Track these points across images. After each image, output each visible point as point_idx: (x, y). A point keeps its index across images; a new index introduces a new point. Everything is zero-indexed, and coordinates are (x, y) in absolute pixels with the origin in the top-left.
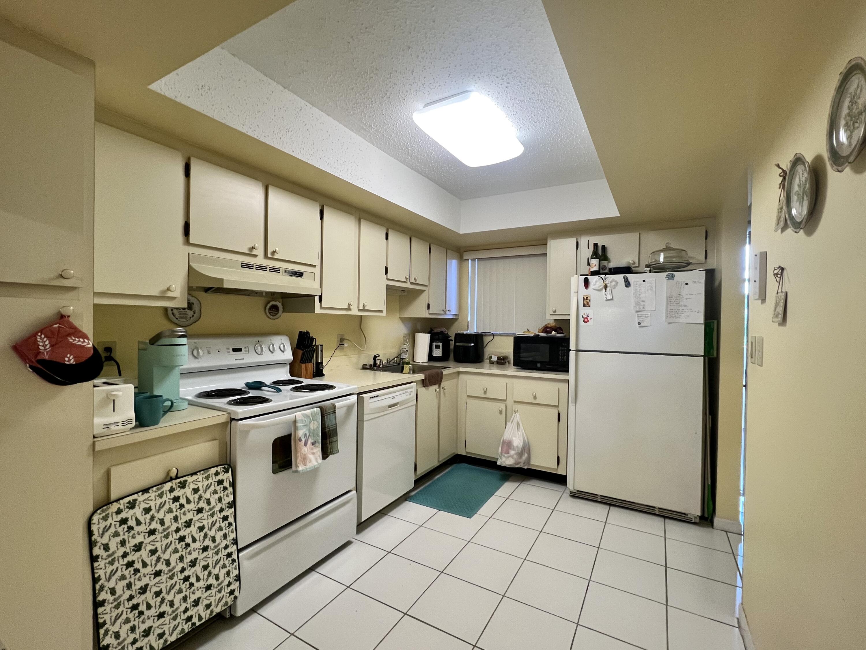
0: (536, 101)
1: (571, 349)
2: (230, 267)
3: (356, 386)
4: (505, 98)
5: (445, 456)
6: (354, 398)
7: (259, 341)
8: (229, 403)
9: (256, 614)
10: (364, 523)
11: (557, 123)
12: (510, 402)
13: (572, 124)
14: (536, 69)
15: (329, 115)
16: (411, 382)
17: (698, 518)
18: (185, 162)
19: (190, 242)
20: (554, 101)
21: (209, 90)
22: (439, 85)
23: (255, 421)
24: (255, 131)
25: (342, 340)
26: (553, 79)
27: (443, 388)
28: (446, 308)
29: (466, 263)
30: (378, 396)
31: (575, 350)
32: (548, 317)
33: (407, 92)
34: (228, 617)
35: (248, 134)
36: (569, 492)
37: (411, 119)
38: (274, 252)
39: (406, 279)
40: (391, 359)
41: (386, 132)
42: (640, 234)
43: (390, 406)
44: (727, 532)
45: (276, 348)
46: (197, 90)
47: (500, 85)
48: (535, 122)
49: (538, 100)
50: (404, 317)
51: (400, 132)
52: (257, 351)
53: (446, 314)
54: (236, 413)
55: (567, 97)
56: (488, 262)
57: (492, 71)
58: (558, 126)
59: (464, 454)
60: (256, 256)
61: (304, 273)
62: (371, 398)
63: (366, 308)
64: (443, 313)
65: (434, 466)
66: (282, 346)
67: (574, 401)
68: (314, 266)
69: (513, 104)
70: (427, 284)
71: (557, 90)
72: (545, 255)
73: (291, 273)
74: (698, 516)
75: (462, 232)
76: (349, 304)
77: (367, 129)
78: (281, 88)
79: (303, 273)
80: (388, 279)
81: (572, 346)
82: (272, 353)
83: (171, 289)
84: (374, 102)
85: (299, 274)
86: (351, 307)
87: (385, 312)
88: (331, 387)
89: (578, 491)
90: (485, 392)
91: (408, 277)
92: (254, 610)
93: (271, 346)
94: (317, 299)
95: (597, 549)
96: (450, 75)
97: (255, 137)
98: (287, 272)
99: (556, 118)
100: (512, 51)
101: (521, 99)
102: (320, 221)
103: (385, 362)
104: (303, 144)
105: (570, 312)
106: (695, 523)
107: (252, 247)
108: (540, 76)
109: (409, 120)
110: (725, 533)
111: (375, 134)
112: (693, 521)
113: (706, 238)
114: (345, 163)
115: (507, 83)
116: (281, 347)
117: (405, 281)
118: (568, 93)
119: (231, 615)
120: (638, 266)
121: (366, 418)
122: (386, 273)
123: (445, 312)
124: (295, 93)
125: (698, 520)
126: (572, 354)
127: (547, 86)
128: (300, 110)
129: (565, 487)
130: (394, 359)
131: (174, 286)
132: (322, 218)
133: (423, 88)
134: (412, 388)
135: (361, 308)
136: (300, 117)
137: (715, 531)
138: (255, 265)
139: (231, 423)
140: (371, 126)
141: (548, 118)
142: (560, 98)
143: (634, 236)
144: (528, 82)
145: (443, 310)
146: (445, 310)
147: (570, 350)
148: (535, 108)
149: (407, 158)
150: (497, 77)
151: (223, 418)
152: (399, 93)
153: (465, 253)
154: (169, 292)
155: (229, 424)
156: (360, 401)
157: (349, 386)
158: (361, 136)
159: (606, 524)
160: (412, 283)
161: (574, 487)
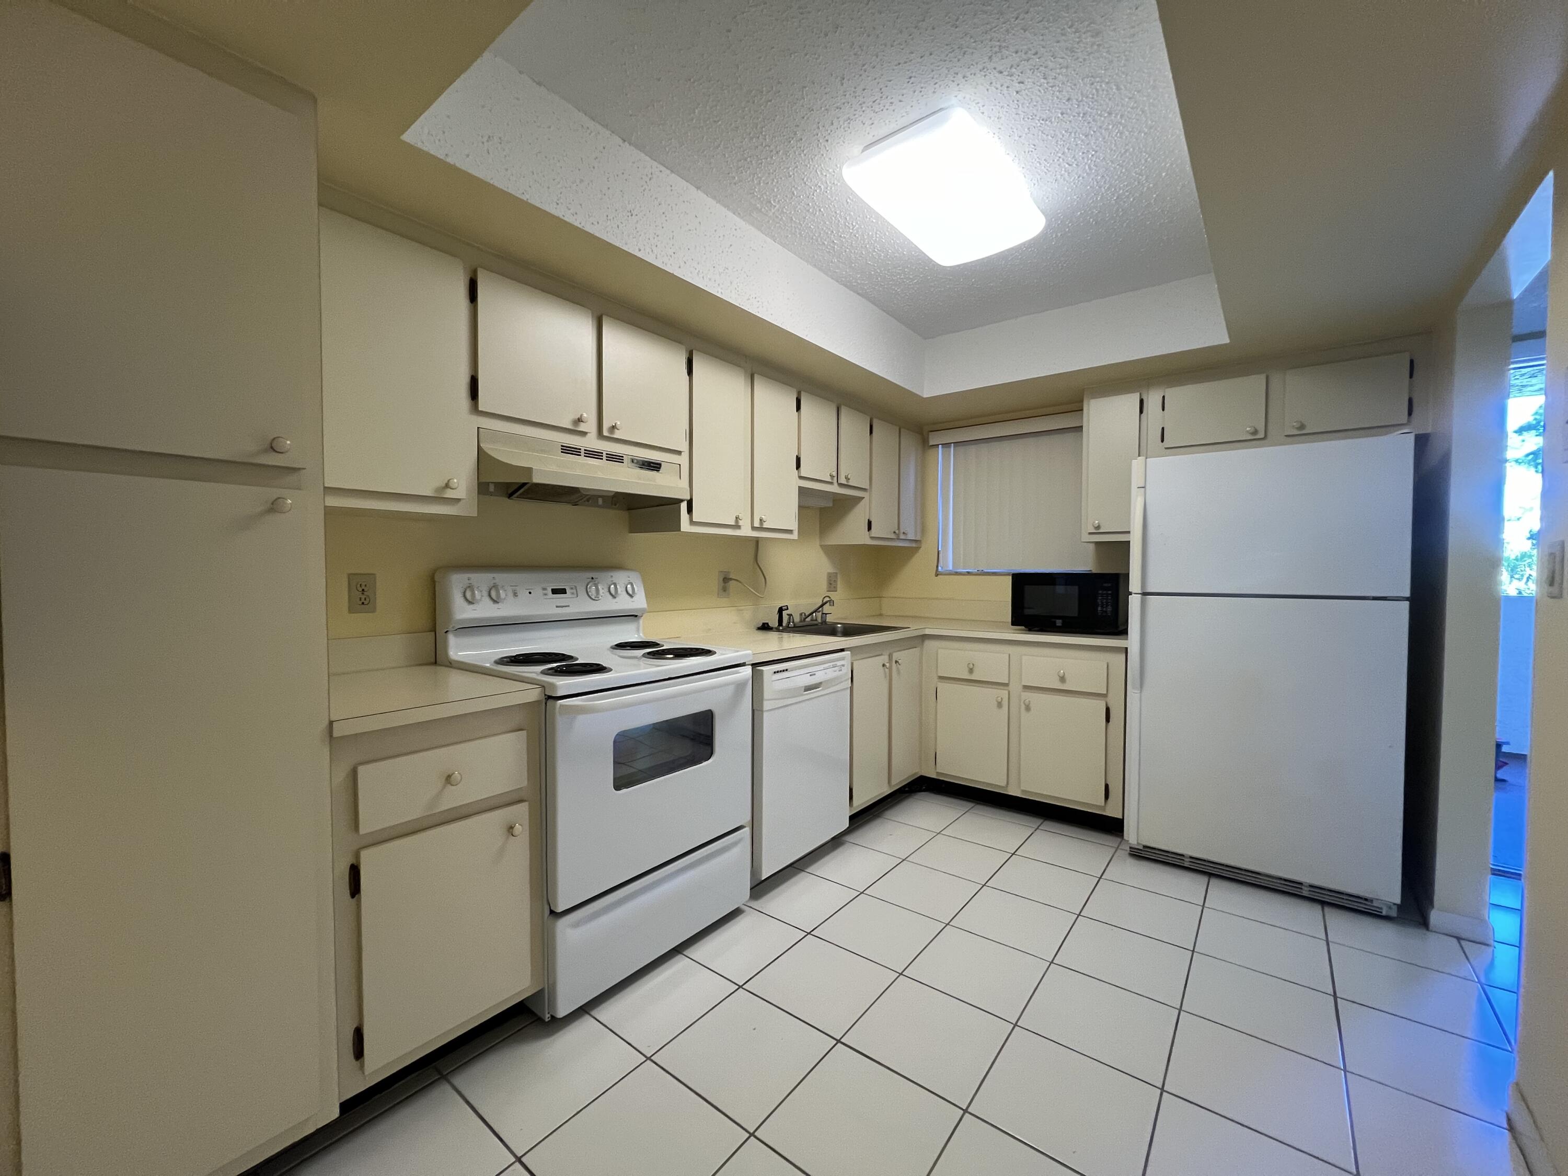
0: (1074, 116)
1: (1133, 592)
2: (543, 451)
3: (749, 652)
4: (1014, 115)
5: (901, 778)
6: (747, 671)
7: (592, 578)
8: (543, 672)
9: (587, 1017)
10: (765, 883)
11: (1112, 162)
12: (1015, 687)
13: (1143, 161)
14: (1078, 43)
15: (698, 188)
16: (842, 650)
17: (1395, 908)
18: (469, 279)
19: (480, 409)
20: (1110, 114)
21: (501, 143)
22: (891, 103)
23: (582, 700)
24: (576, 214)
25: (726, 580)
26: (1111, 62)
27: (896, 662)
28: (899, 529)
29: (931, 452)
30: (787, 670)
31: (1140, 592)
32: (1086, 538)
33: (832, 124)
34: (547, 1020)
35: (565, 219)
36: (1128, 849)
37: (839, 181)
38: (613, 428)
39: (832, 476)
40: (807, 614)
41: (795, 211)
42: (1267, 378)
43: (808, 688)
44: (1459, 939)
45: (621, 589)
46: (481, 144)
47: (1004, 88)
48: (1069, 165)
49: (1079, 114)
50: (829, 543)
51: (820, 210)
52: (590, 594)
53: (898, 539)
54: (553, 686)
55: (1135, 102)
56: (973, 449)
57: (990, 57)
58: (1115, 168)
59: (934, 776)
60: (584, 434)
61: (663, 464)
62: (775, 673)
63: (765, 525)
64: (893, 536)
65: (882, 793)
66: (629, 586)
67: (1138, 685)
68: (679, 453)
69: (1029, 129)
70: (867, 487)
71: (1118, 89)
72: (1080, 428)
73: (641, 463)
74: (1395, 904)
75: (926, 394)
76: (737, 518)
77: (763, 210)
78: (620, 141)
79: (660, 465)
80: (801, 478)
81: (1135, 585)
82: (614, 597)
83: (451, 485)
84: (774, 152)
85: (654, 466)
86: (741, 523)
87: (796, 533)
88: (708, 652)
89: (1145, 847)
90: (971, 671)
91: (835, 474)
92: (585, 1010)
93: (612, 586)
94: (684, 506)
95: (1191, 952)
96: (910, 78)
97: (576, 224)
98: (635, 461)
99: (1112, 150)
100: (1031, 9)
101: (1044, 116)
102: (688, 377)
103: (797, 619)
104: (655, 236)
105: (1129, 528)
106: (1387, 918)
107: (579, 419)
108: (1085, 60)
109: (836, 182)
110: (1455, 941)
111: (777, 217)
112: (1384, 913)
113: (1411, 376)
114: (726, 270)
115: (1019, 83)
116: (628, 589)
117: (830, 481)
118: (1139, 92)
119: (553, 1017)
120: (1262, 436)
121: (767, 705)
122: (798, 466)
123: (898, 535)
124: (640, 147)
125: (1394, 913)
126: (1134, 602)
127: (1098, 79)
128: (650, 179)
129: (1119, 840)
130: (813, 613)
131: (455, 481)
132: (690, 371)
133: (861, 113)
134: (843, 659)
135: (757, 524)
136: (650, 190)
137: (1431, 937)
138: (583, 449)
139: (546, 704)
140: (770, 202)
141: (1096, 152)
142: (1123, 105)
143: (1256, 383)
144: (1060, 76)
145: (895, 532)
146: (897, 532)
147: (1131, 594)
148: (1071, 133)
149: (832, 262)
150: (1001, 72)
151: (533, 695)
152: (818, 128)
153: (931, 435)
154: (449, 490)
155: (544, 704)
156: (757, 678)
157: (738, 651)
158: (753, 224)
159: (1205, 909)
160: (841, 485)
161: (1138, 840)
